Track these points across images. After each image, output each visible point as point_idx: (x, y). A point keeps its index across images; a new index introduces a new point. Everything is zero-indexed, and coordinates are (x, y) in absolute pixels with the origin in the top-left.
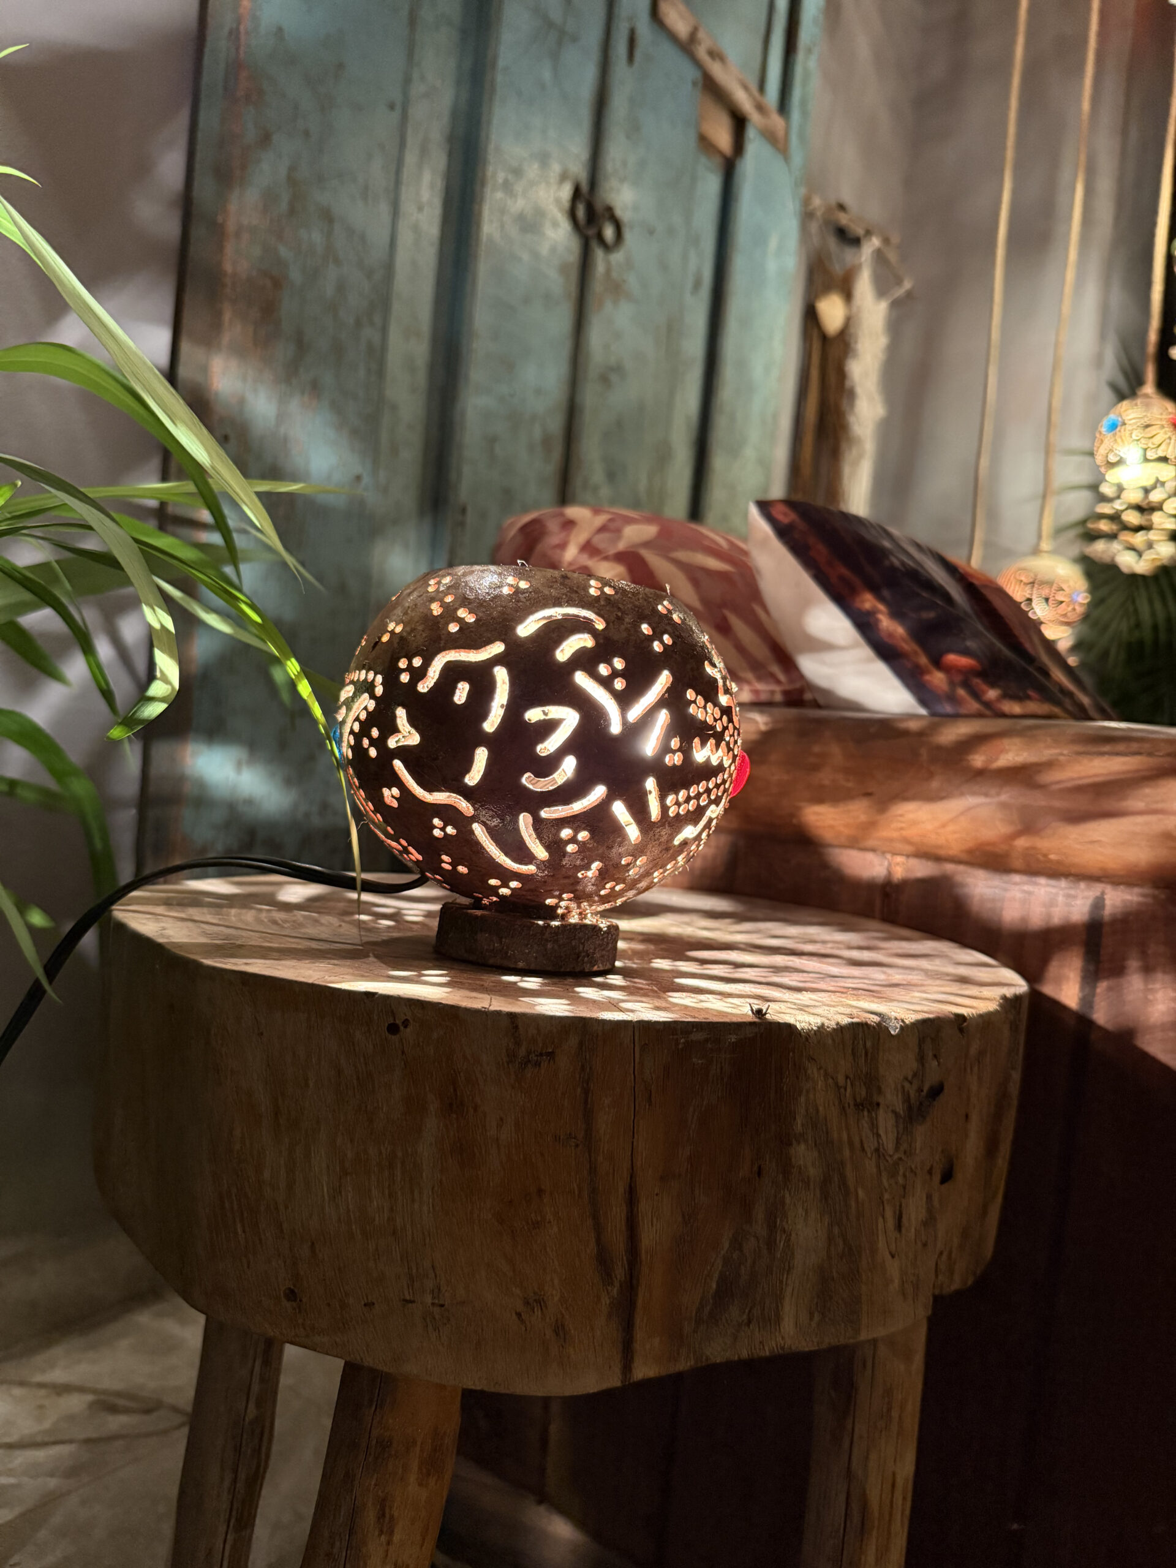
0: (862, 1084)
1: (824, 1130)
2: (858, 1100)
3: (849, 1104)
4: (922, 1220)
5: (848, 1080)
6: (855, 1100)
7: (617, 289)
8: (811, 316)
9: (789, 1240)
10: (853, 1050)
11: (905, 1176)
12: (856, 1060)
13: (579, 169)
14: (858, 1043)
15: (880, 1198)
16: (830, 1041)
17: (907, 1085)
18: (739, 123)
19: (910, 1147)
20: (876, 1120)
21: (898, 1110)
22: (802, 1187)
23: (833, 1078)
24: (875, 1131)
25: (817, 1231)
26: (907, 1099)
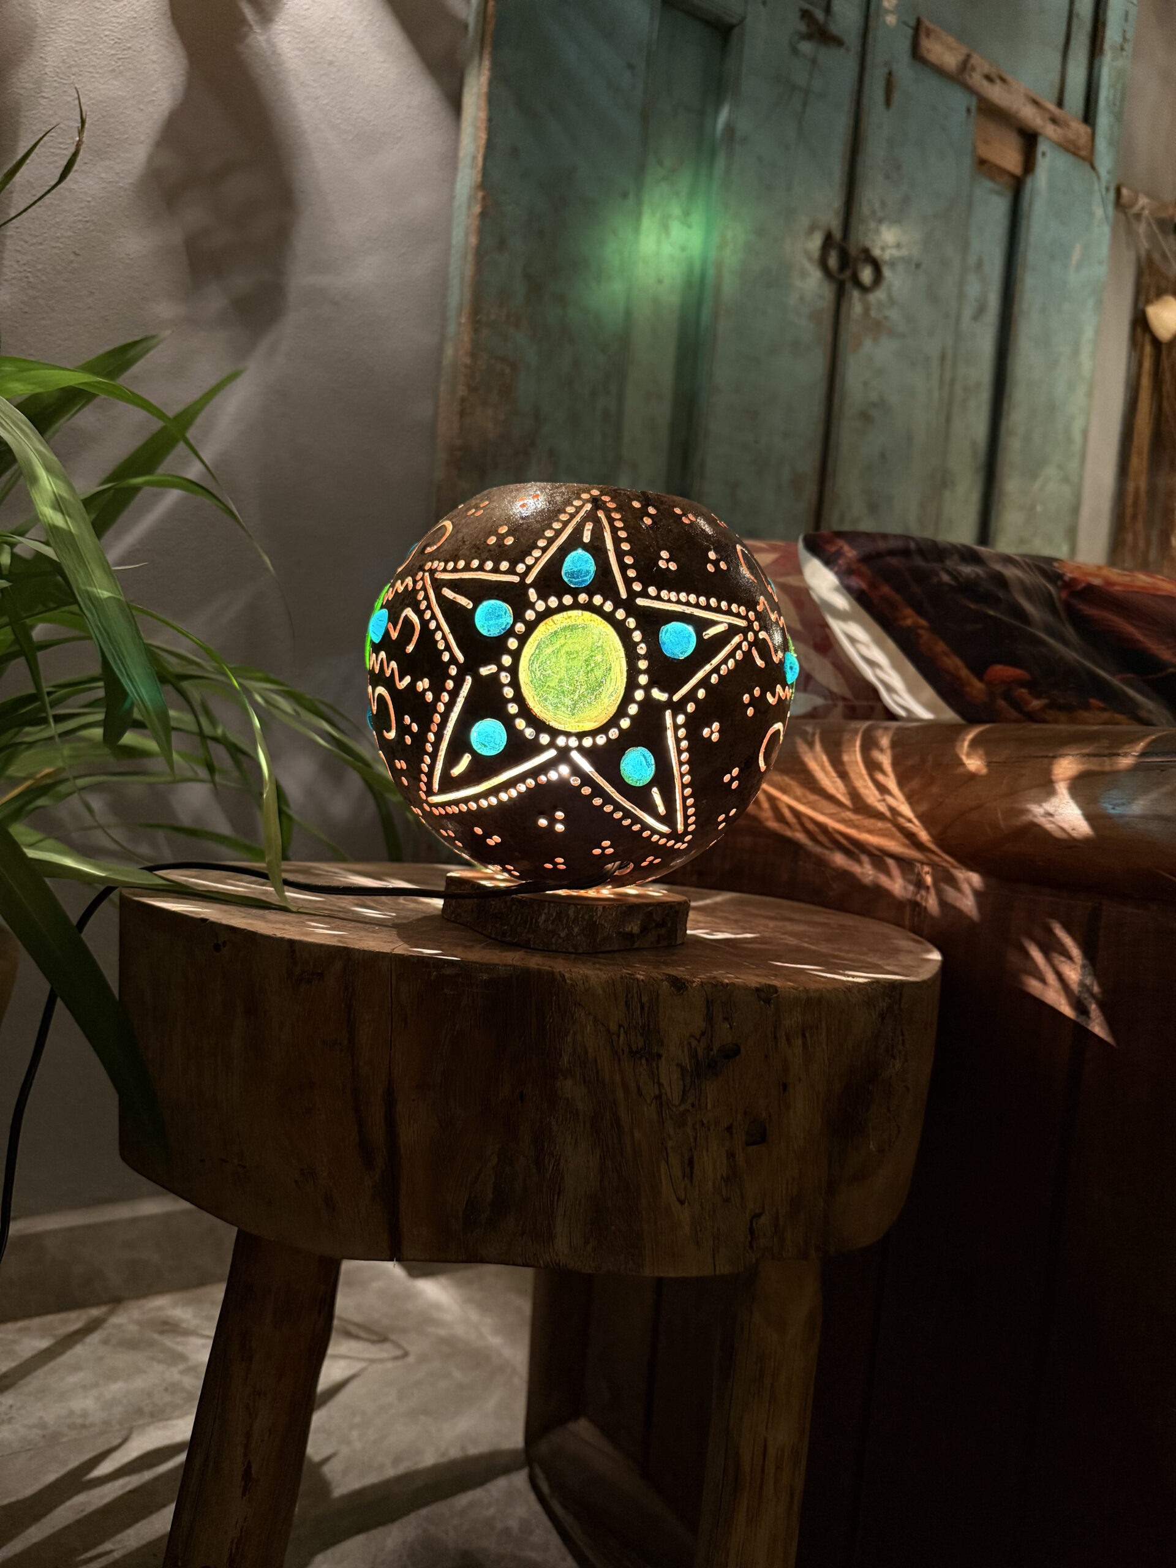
0: (639, 1034)
1: (595, 1071)
2: (634, 1049)
3: (623, 1051)
4: (722, 1175)
5: (622, 1029)
6: (630, 1047)
7: (877, 327)
8: (1140, 323)
9: (558, 1164)
10: (626, 1002)
11: (694, 1128)
12: (631, 1012)
13: (831, 219)
14: (632, 997)
15: (662, 1143)
16: (600, 991)
17: (694, 1043)
18: (1029, 140)
19: (699, 1100)
20: (658, 1068)
21: (684, 1064)
22: (570, 1118)
23: (603, 1024)
24: (656, 1081)
25: (588, 1161)
26: (694, 1055)
